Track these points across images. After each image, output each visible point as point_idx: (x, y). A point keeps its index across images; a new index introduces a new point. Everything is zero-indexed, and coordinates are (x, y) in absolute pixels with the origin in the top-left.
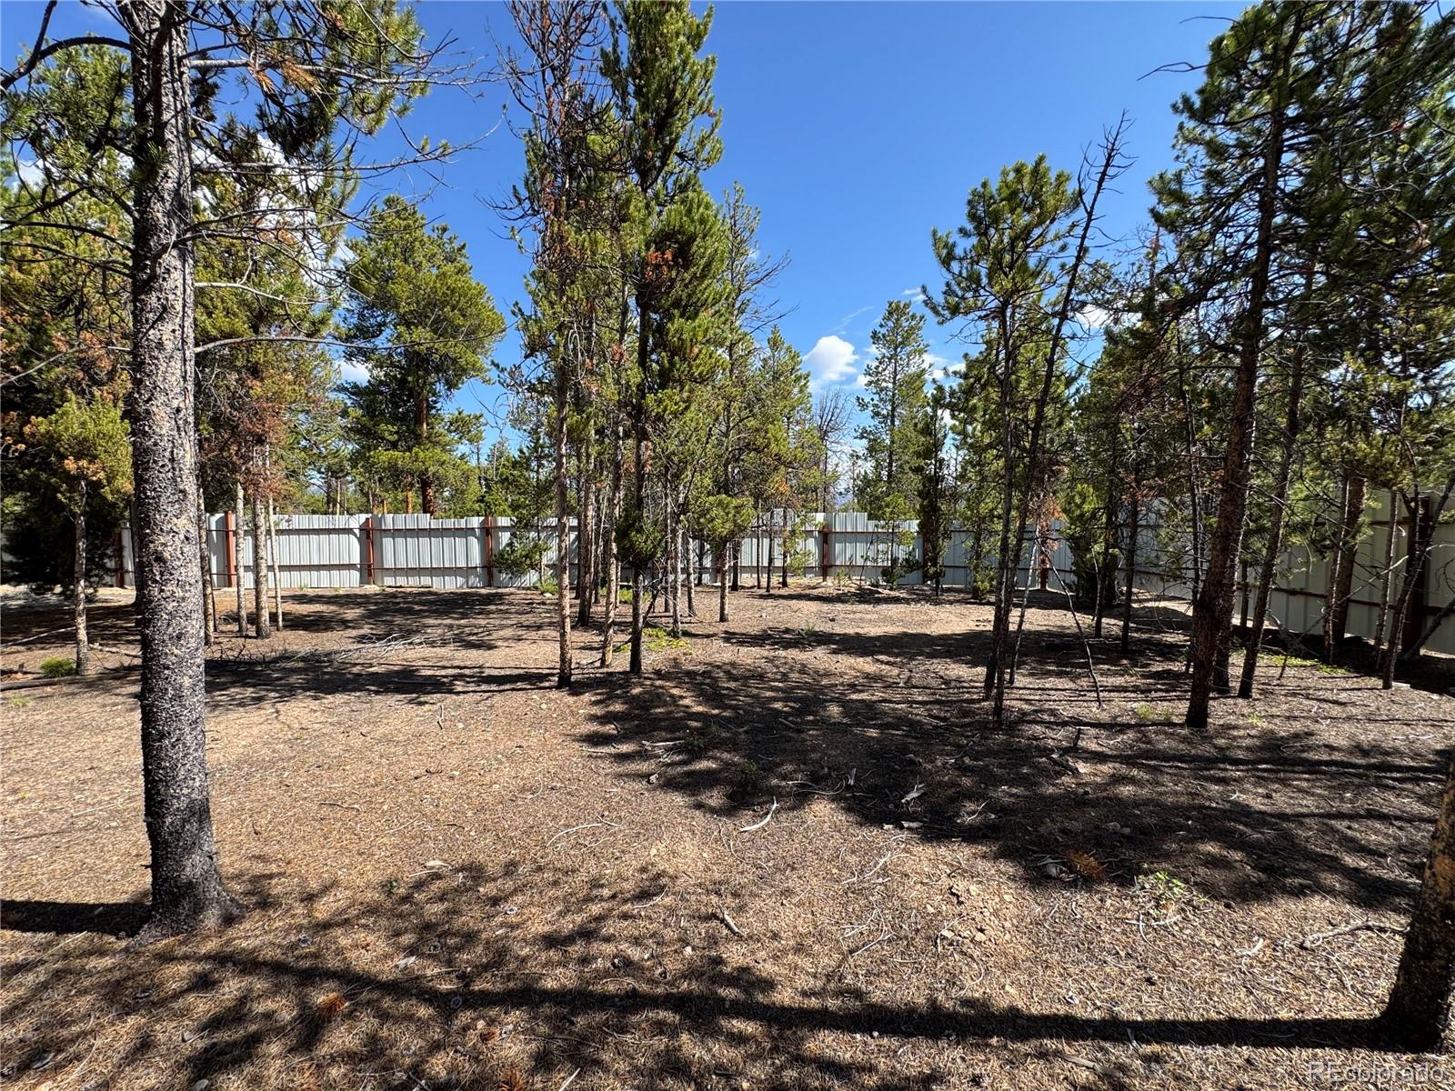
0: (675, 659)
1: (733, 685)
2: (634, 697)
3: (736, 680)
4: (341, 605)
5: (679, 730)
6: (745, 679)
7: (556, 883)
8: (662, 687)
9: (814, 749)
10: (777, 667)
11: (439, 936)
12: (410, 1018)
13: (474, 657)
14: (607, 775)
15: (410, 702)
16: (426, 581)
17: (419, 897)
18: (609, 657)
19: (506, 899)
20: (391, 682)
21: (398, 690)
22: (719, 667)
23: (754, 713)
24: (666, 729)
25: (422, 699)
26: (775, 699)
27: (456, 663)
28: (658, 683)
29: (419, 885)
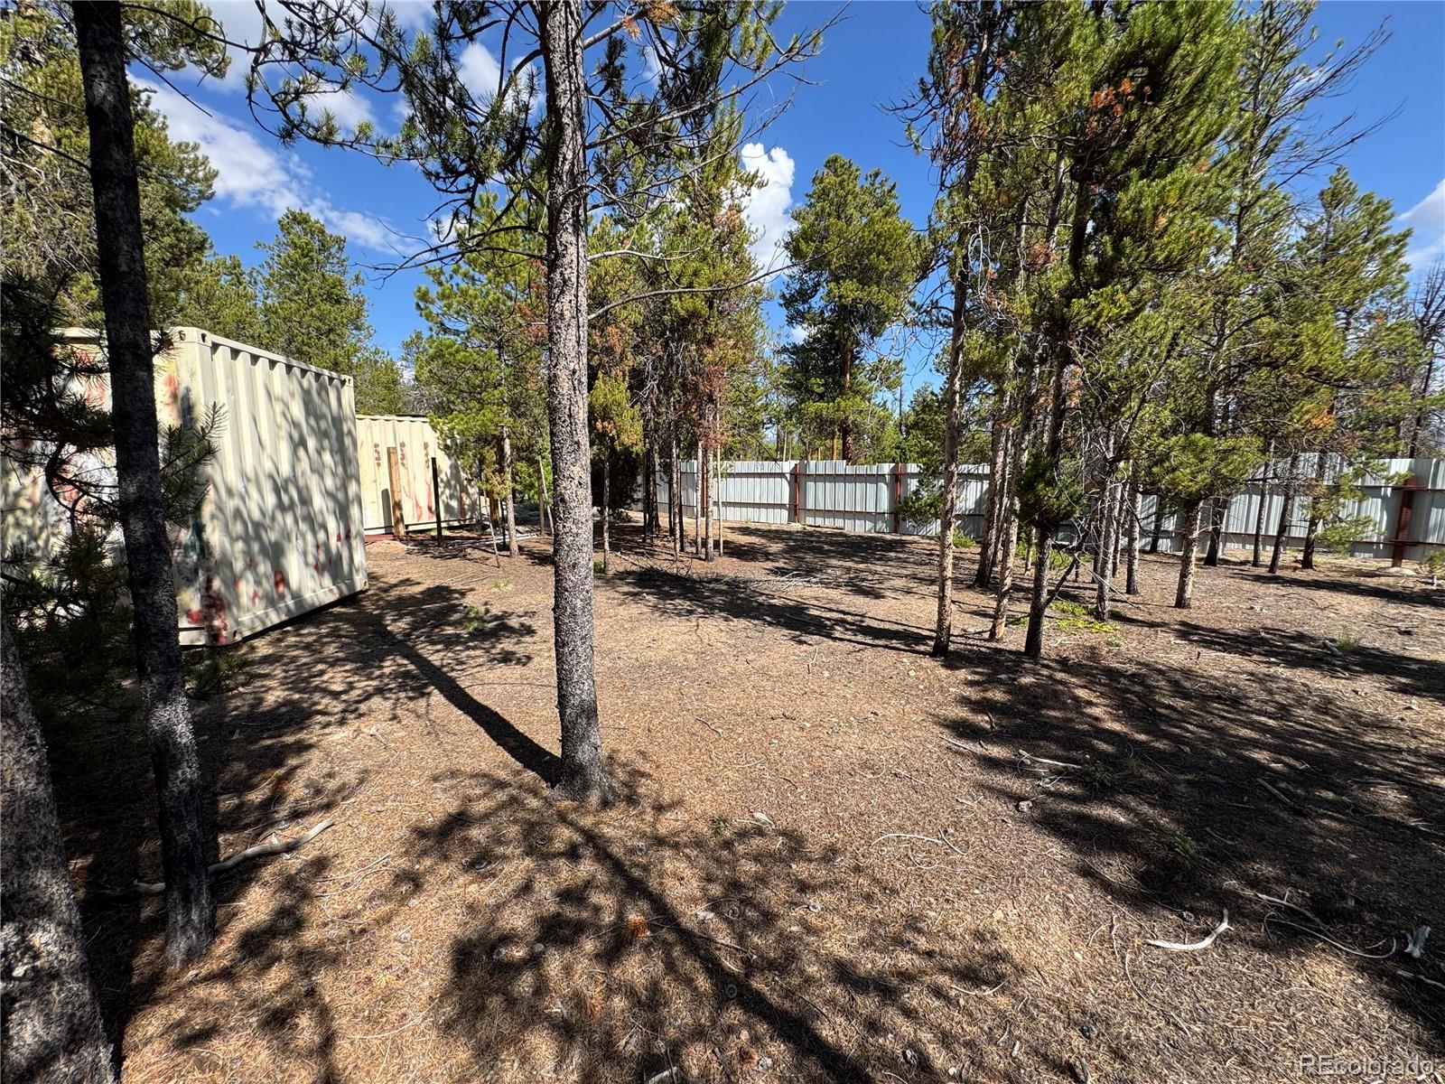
0: (1093, 648)
1: (1180, 703)
2: (1022, 688)
3: (1186, 695)
4: (770, 539)
5: (1077, 748)
6: (1203, 699)
7: (868, 898)
8: (1061, 682)
9: (1328, 855)
10: (1270, 692)
11: (742, 901)
12: (689, 982)
13: (860, 604)
14: (964, 779)
15: (793, 639)
16: (839, 522)
17: (740, 849)
18: (1001, 630)
19: (814, 889)
20: (782, 616)
21: (788, 626)
22: (1160, 672)
23: (1210, 757)
24: (1057, 741)
25: (803, 638)
26: (1256, 744)
27: (842, 607)
28: (1060, 676)
29: (743, 834)
